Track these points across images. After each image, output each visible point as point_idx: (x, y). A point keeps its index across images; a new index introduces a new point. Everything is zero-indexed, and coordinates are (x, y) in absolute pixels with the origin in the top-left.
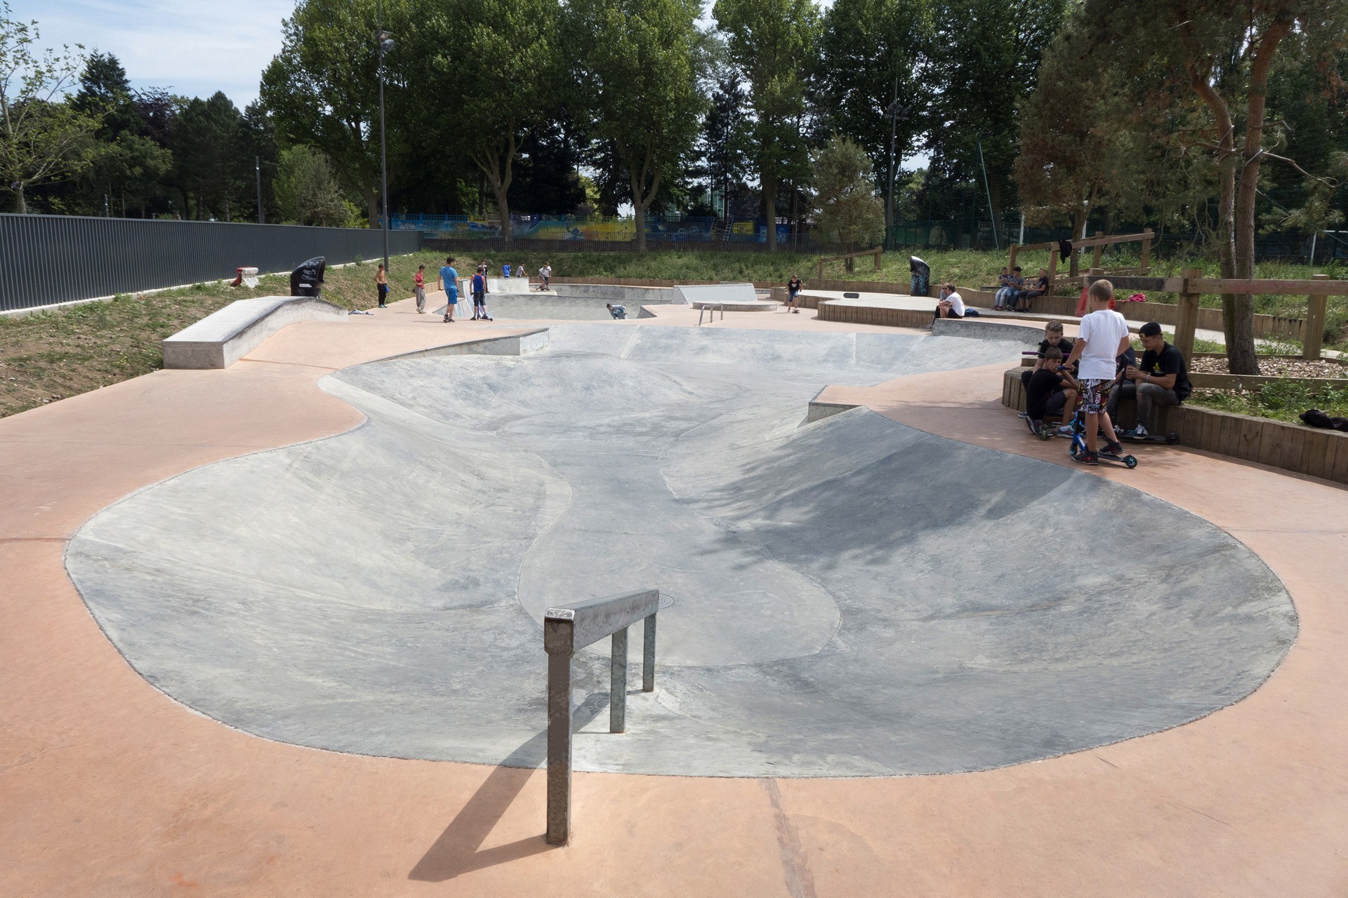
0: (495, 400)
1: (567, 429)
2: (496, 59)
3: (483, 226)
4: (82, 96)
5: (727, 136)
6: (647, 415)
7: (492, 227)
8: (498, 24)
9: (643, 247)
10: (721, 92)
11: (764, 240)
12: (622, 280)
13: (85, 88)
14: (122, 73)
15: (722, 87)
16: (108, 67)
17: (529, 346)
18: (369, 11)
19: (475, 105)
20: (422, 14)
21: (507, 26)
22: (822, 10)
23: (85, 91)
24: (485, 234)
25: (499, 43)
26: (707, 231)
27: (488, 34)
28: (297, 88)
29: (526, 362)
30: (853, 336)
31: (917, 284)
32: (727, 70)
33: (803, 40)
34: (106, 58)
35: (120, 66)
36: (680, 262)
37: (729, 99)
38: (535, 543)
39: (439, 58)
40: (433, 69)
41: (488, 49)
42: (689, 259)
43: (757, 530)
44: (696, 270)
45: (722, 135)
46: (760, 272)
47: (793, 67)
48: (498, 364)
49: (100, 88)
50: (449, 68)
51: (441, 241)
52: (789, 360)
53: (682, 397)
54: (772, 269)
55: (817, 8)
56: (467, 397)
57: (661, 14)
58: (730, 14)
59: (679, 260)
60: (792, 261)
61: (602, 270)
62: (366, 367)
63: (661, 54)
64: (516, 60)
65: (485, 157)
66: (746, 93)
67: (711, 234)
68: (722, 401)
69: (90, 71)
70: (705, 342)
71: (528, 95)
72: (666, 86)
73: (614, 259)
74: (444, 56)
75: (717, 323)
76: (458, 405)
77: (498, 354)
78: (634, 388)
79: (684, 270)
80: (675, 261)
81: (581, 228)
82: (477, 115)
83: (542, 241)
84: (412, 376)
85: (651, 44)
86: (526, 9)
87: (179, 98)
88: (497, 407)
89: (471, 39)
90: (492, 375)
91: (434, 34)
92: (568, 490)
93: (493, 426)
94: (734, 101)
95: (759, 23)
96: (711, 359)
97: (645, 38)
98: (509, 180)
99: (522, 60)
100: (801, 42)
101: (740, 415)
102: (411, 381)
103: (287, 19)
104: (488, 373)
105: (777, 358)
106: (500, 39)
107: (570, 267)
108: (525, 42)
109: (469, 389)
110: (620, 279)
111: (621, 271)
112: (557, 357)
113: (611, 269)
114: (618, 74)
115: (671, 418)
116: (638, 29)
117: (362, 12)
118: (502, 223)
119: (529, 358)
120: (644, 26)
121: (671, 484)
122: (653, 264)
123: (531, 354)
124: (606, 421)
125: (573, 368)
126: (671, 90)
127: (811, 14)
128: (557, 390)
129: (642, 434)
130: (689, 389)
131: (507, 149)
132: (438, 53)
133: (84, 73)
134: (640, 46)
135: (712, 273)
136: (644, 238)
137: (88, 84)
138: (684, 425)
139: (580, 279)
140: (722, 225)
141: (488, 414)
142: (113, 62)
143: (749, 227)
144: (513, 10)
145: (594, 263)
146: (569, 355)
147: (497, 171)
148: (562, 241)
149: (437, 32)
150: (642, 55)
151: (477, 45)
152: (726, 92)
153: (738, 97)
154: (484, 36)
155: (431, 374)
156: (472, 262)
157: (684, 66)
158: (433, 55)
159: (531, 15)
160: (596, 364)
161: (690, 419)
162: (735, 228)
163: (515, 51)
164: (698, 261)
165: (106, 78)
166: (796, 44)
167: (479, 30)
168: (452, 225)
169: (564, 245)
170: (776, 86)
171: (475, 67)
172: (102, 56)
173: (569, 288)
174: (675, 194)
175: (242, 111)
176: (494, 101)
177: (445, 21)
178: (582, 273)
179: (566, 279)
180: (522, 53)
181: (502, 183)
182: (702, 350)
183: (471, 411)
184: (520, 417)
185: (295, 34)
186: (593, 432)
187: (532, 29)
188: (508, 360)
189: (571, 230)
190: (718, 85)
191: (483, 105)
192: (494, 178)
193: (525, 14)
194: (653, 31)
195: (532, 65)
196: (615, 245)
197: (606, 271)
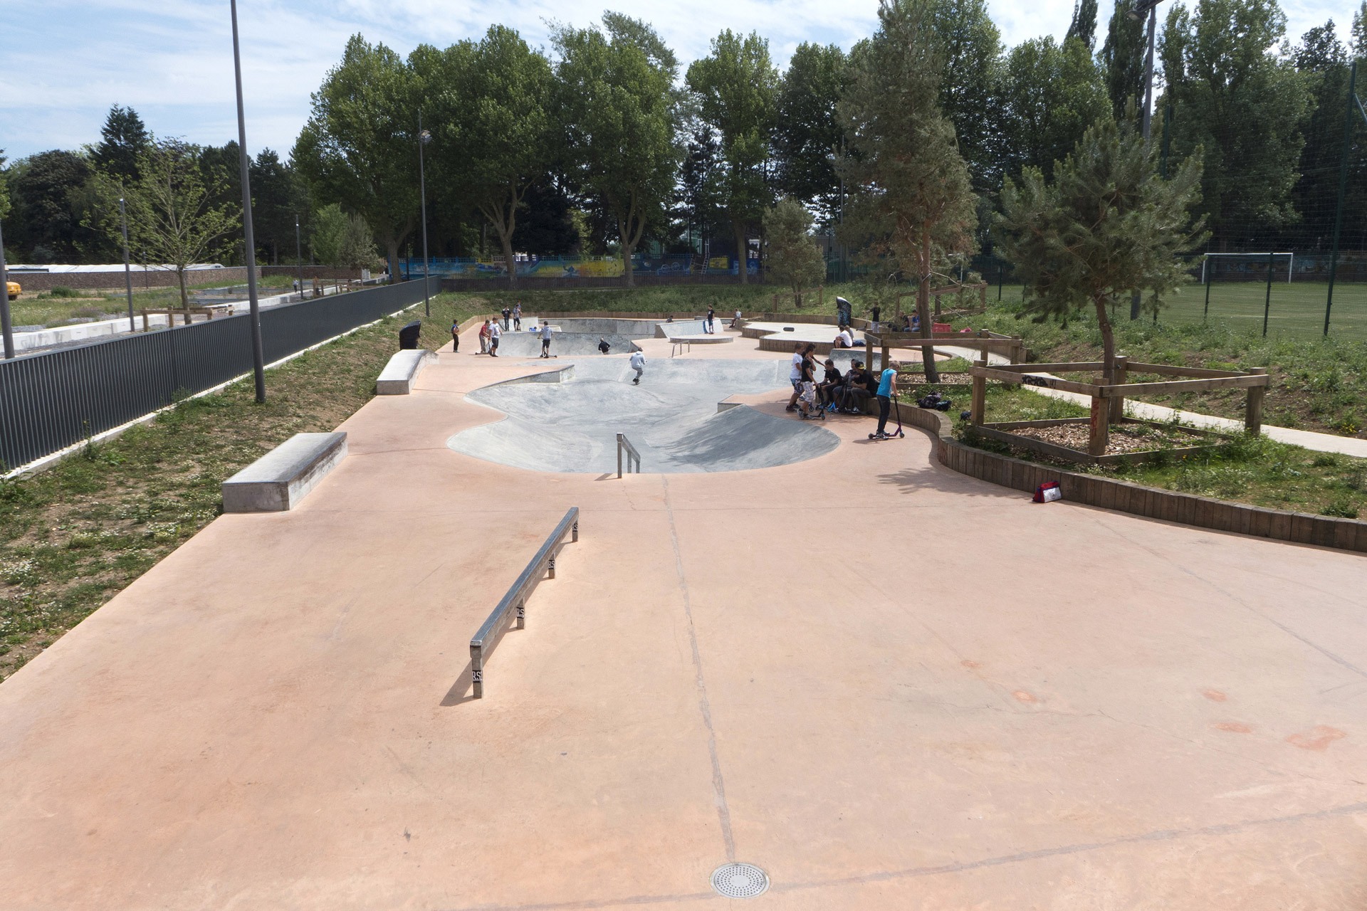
0: (550, 409)
1: (593, 422)
2: (501, 127)
3: (490, 267)
4: (104, 148)
5: (702, 181)
6: (637, 414)
7: (497, 268)
8: (501, 96)
9: (631, 283)
10: (696, 143)
11: (737, 272)
12: (614, 313)
13: (106, 139)
14: (141, 126)
15: (697, 138)
16: (128, 120)
17: (564, 377)
18: (388, 86)
19: (484, 166)
20: (434, 87)
21: (509, 97)
22: (780, 74)
23: (106, 143)
24: (491, 273)
25: (502, 113)
26: (687, 265)
27: (493, 105)
28: (326, 153)
29: (564, 386)
30: (776, 362)
31: (842, 318)
32: (701, 123)
33: (764, 101)
34: (126, 112)
35: (139, 120)
36: (663, 296)
37: (704, 148)
38: (591, 460)
39: (452, 126)
40: (446, 135)
41: (494, 119)
42: (670, 294)
43: (685, 456)
44: (677, 303)
45: (698, 180)
46: (732, 303)
47: (756, 125)
48: (548, 388)
49: (120, 140)
50: (460, 134)
51: (452, 281)
52: (733, 380)
53: (657, 405)
54: (741, 300)
55: (776, 72)
56: (534, 407)
57: (641, 83)
58: (700, 79)
59: (663, 295)
60: (759, 293)
61: (596, 304)
62: (478, 392)
63: (641, 118)
64: (517, 127)
65: (491, 208)
66: (718, 143)
67: (690, 269)
68: (681, 406)
69: (111, 125)
70: (675, 369)
71: (528, 156)
72: (646, 146)
73: (607, 294)
74: (456, 125)
75: (685, 355)
76: (530, 411)
77: (547, 382)
78: (629, 400)
79: (667, 304)
80: (660, 295)
81: (576, 266)
82: (486, 175)
83: (542, 278)
84: (503, 396)
85: (633, 111)
86: (525, 82)
87: (191, 145)
88: (551, 413)
89: (478, 109)
90: (546, 394)
91: (446, 106)
92: (601, 444)
93: (553, 421)
94: (708, 150)
95: (725, 88)
96: (680, 380)
97: (627, 106)
98: (512, 228)
99: (522, 126)
100: (762, 103)
101: (690, 413)
102: (504, 399)
103: (315, 93)
104: (543, 393)
105: (724, 378)
106: (504, 110)
107: (569, 303)
108: (525, 110)
109: (533, 402)
110: (612, 312)
111: (613, 306)
112: (582, 383)
113: (604, 304)
114: (607, 137)
115: (650, 416)
116: (622, 98)
117: (382, 87)
118: (507, 264)
119: (565, 384)
120: (627, 96)
121: (648, 442)
122: (640, 299)
123: (566, 381)
124: (614, 418)
125: (592, 389)
126: (651, 149)
127: (771, 78)
128: (584, 402)
129: (635, 424)
130: (662, 400)
131: (510, 199)
132: (451, 122)
133: (106, 127)
134: (624, 112)
135: (691, 306)
136: (631, 274)
137: (110, 136)
138: (657, 419)
139: (578, 313)
140: (700, 260)
141: (548, 416)
142: (133, 116)
143: (723, 261)
144: (513, 84)
145: (589, 299)
146: (588, 382)
147: (502, 220)
148: (559, 279)
149: (449, 104)
150: (626, 120)
151: (485, 115)
152: (700, 142)
153: (711, 147)
154: (489, 107)
155: (512, 395)
156: (485, 302)
157: (662, 128)
158: (446, 123)
159: (529, 88)
160: (605, 386)
161: (661, 416)
162: (711, 263)
163: (516, 118)
164: (678, 295)
165: (127, 131)
166: (758, 105)
167: (486, 102)
168: (462, 267)
169: (561, 282)
170: (741, 142)
171: (482, 133)
172: (122, 110)
173: (568, 322)
174: (658, 232)
175: (255, 159)
176: (499, 163)
177: (455, 95)
178: (581, 309)
179: (566, 313)
180: (522, 120)
181: (507, 229)
182: (674, 374)
183: (538, 414)
184: (565, 417)
185: (323, 105)
186: (608, 423)
187: (529, 99)
188: (553, 386)
189: (567, 268)
190: (693, 137)
191: (491, 166)
192: (499, 226)
193: (524, 86)
194: (634, 99)
195: (532, 130)
196: (606, 281)
197: (600, 306)
